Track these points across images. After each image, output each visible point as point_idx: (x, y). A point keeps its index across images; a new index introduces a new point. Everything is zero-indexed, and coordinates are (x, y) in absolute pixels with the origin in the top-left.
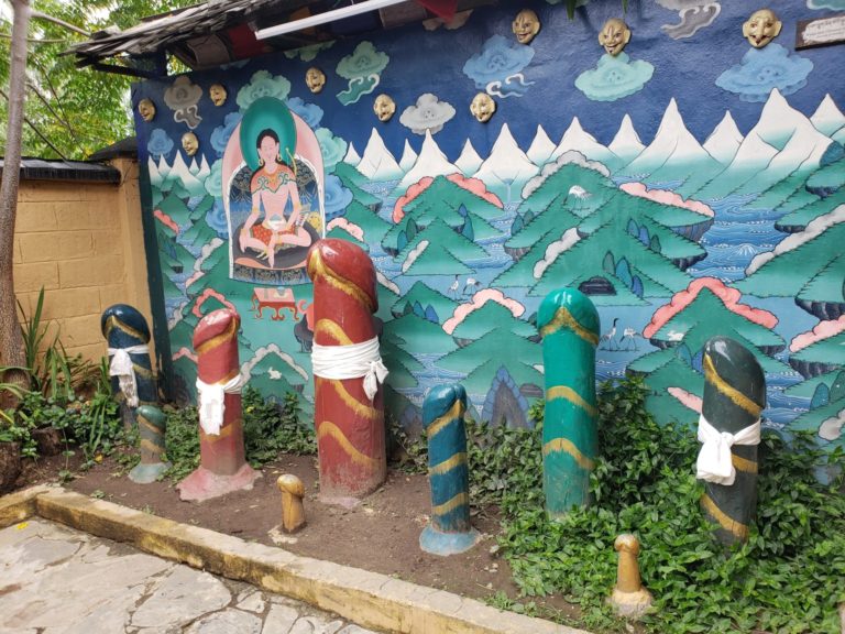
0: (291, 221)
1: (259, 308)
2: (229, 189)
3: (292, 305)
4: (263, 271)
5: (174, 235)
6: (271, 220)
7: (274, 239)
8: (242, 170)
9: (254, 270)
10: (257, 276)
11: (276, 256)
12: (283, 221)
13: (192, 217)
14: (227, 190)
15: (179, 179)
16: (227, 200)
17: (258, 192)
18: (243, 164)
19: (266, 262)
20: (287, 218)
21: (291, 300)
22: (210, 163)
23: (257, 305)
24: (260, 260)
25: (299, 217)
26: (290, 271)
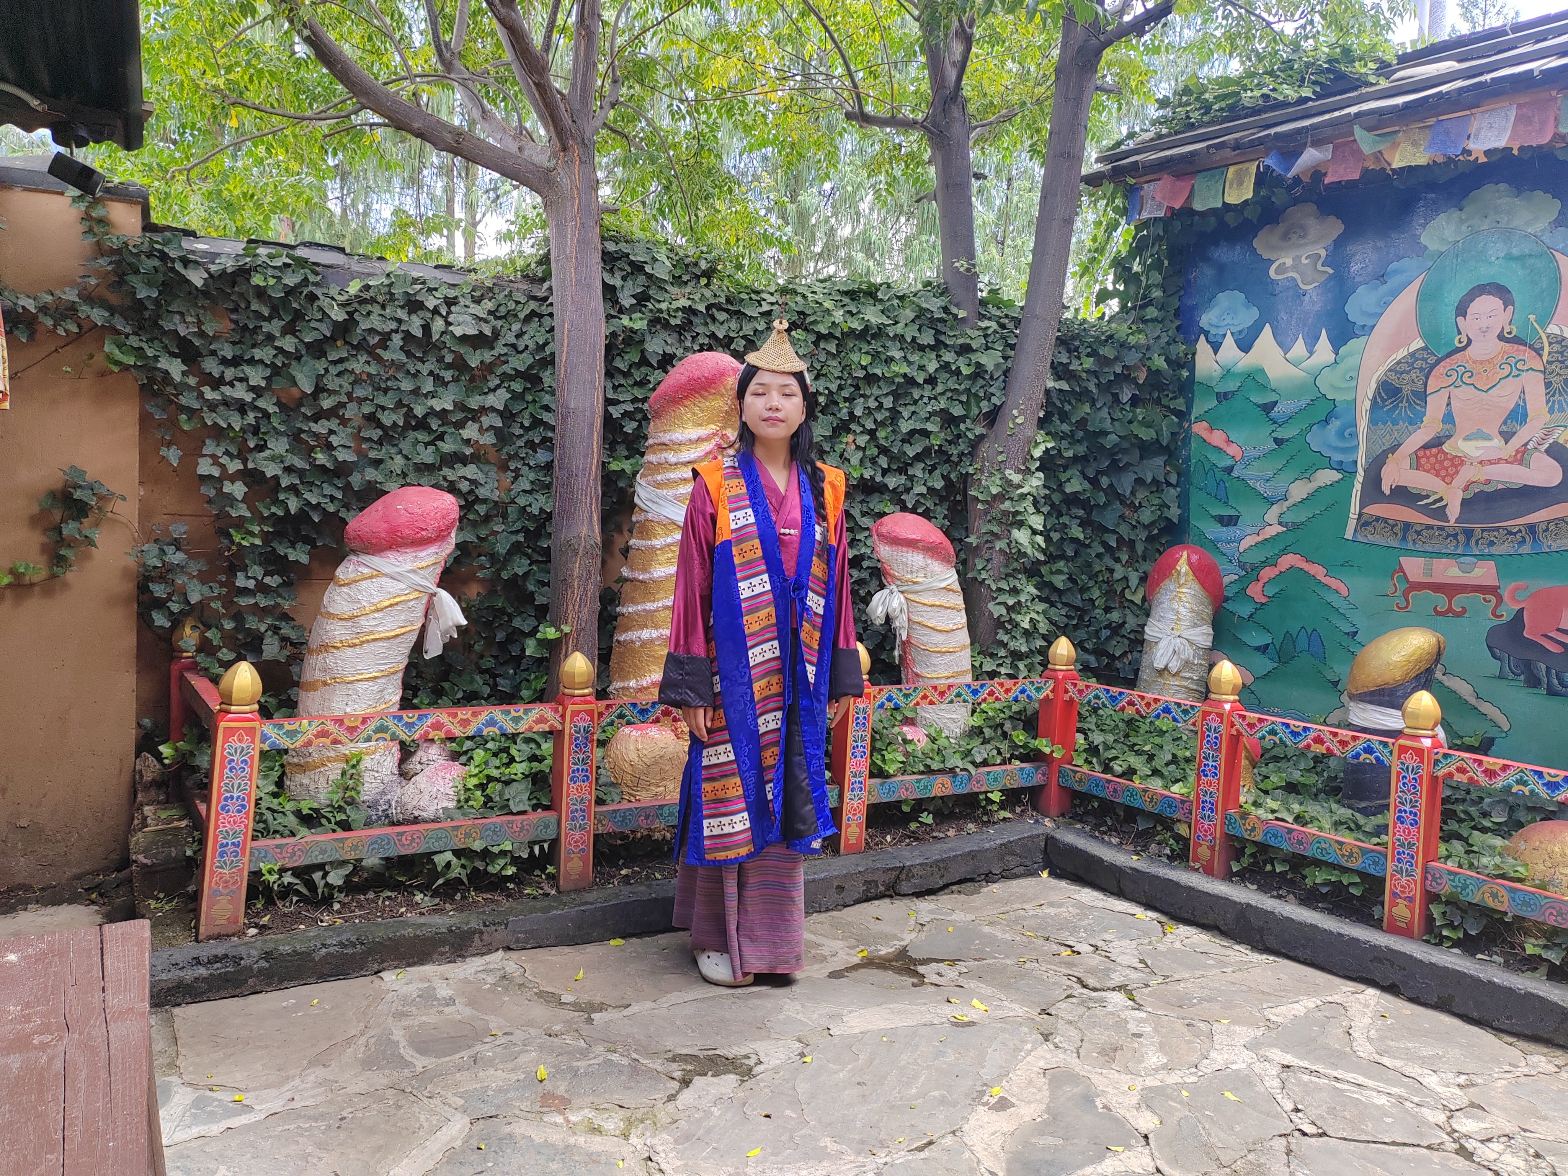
0: (1516, 442)
1: (1406, 594)
2: (1374, 386)
3: (1493, 590)
4: (1429, 527)
5: (1229, 462)
6: (1467, 439)
7: (1466, 474)
8: (1412, 355)
9: (1407, 526)
10: (1411, 536)
11: (1465, 503)
12: (1498, 442)
13: (1274, 435)
14: (1368, 389)
15: (1262, 371)
16: (1364, 406)
17: (1444, 394)
18: (1418, 344)
19: (1441, 513)
20: (1507, 436)
21: (1491, 580)
22: (1337, 343)
23: (1402, 587)
24: (1426, 510)
26: (1497, 529)
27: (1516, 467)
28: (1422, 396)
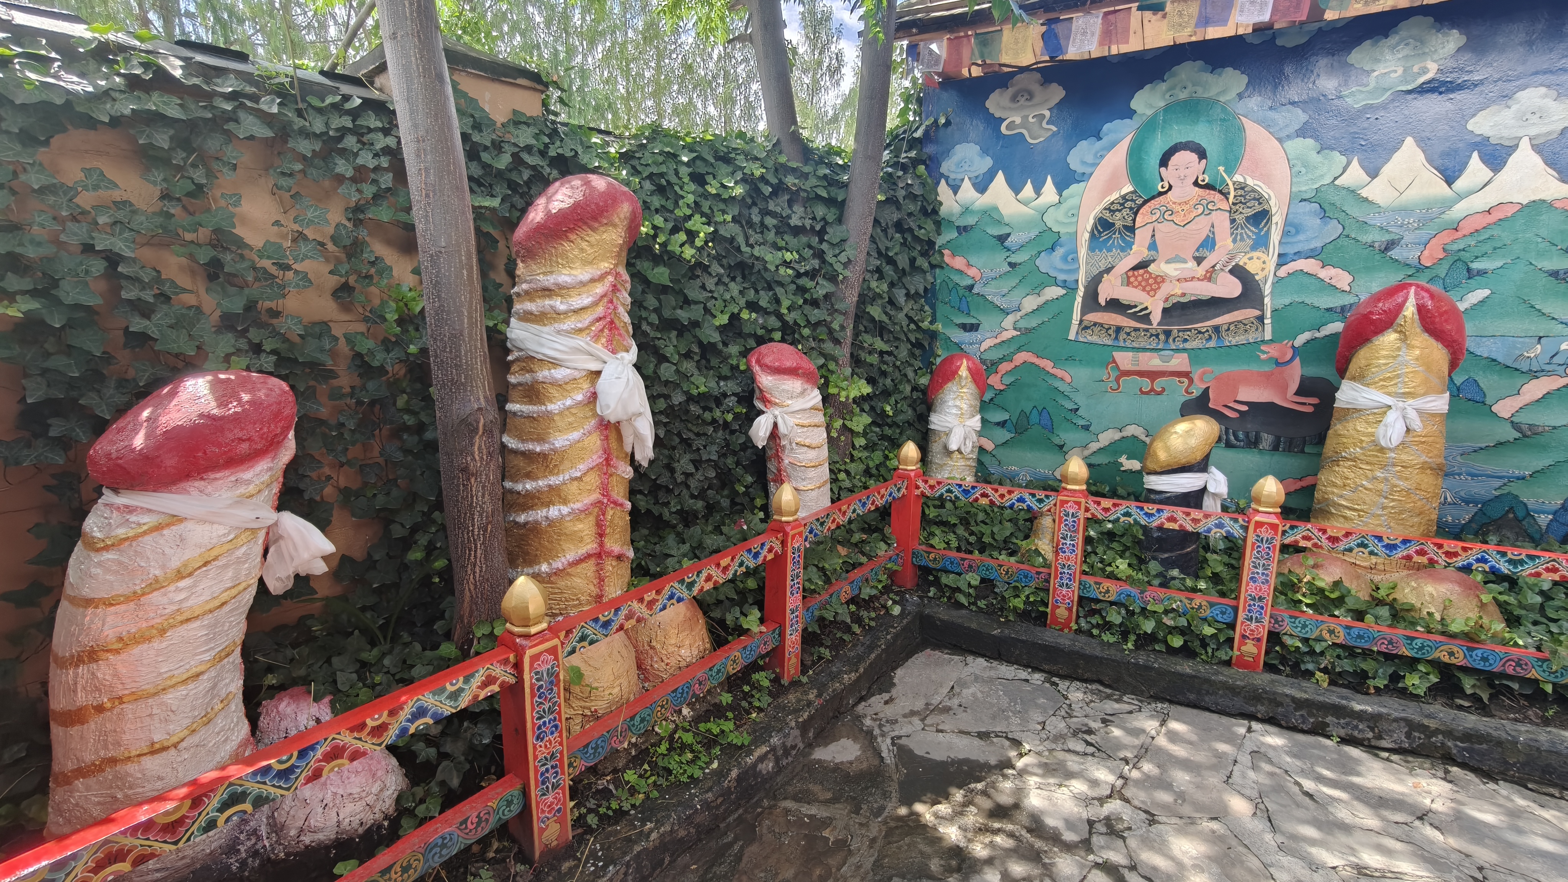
0: (1206, 265)
1: (1117, 380)
2: (1091, 221)
3: (1186, 375)
4: (1136, 330)
5: (969, 282)
6: (1168, 262)
7: (1165, 290)
8: (1124, 197)
9: (1119, 329)
10: (1122, 336)
11: (1165, 310)
12: (1192, 264)
13: (1009, 260)
14: (1088, 223)
15: (996, 209)
16: (1084, 237)
17: (1150, 228)
18: (1128, 188)
19: (1146, 318)
20: (1199, 260)
21: (1186, 368)
22: (1061, 187)
23: (1114, 374)
25: (1224, 258)
26: (1190, 330)
27: (1205, 284)
28: (1131, 229)
